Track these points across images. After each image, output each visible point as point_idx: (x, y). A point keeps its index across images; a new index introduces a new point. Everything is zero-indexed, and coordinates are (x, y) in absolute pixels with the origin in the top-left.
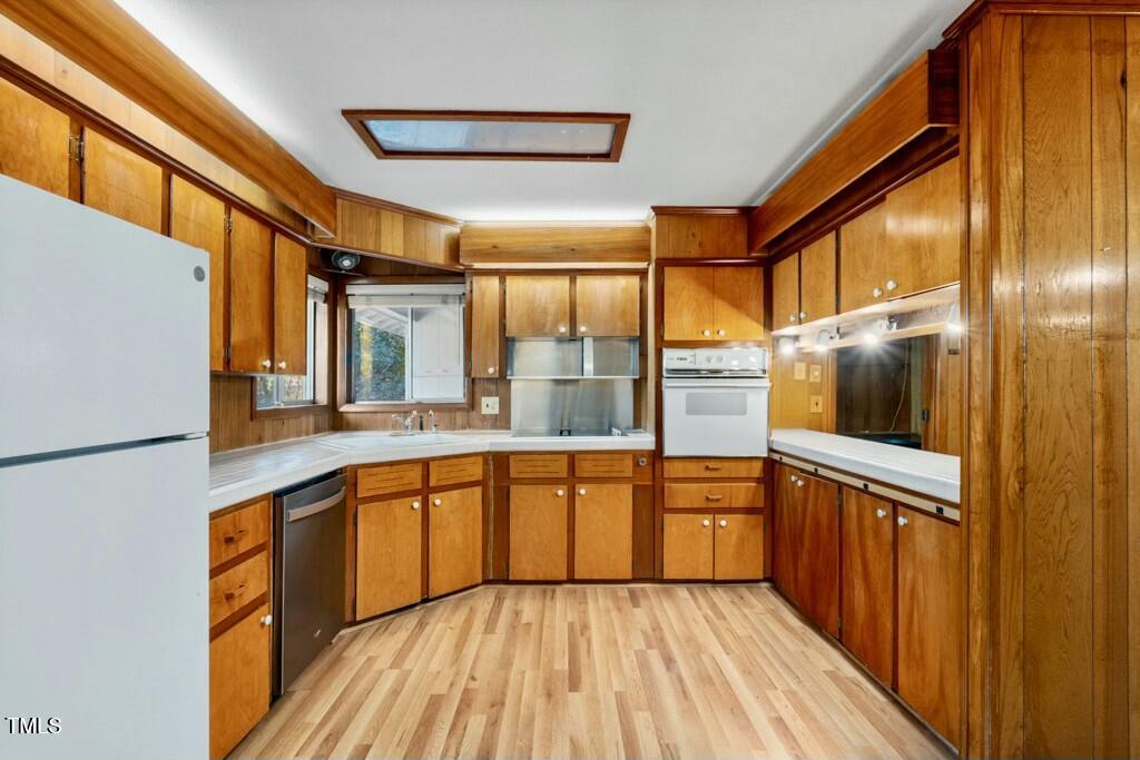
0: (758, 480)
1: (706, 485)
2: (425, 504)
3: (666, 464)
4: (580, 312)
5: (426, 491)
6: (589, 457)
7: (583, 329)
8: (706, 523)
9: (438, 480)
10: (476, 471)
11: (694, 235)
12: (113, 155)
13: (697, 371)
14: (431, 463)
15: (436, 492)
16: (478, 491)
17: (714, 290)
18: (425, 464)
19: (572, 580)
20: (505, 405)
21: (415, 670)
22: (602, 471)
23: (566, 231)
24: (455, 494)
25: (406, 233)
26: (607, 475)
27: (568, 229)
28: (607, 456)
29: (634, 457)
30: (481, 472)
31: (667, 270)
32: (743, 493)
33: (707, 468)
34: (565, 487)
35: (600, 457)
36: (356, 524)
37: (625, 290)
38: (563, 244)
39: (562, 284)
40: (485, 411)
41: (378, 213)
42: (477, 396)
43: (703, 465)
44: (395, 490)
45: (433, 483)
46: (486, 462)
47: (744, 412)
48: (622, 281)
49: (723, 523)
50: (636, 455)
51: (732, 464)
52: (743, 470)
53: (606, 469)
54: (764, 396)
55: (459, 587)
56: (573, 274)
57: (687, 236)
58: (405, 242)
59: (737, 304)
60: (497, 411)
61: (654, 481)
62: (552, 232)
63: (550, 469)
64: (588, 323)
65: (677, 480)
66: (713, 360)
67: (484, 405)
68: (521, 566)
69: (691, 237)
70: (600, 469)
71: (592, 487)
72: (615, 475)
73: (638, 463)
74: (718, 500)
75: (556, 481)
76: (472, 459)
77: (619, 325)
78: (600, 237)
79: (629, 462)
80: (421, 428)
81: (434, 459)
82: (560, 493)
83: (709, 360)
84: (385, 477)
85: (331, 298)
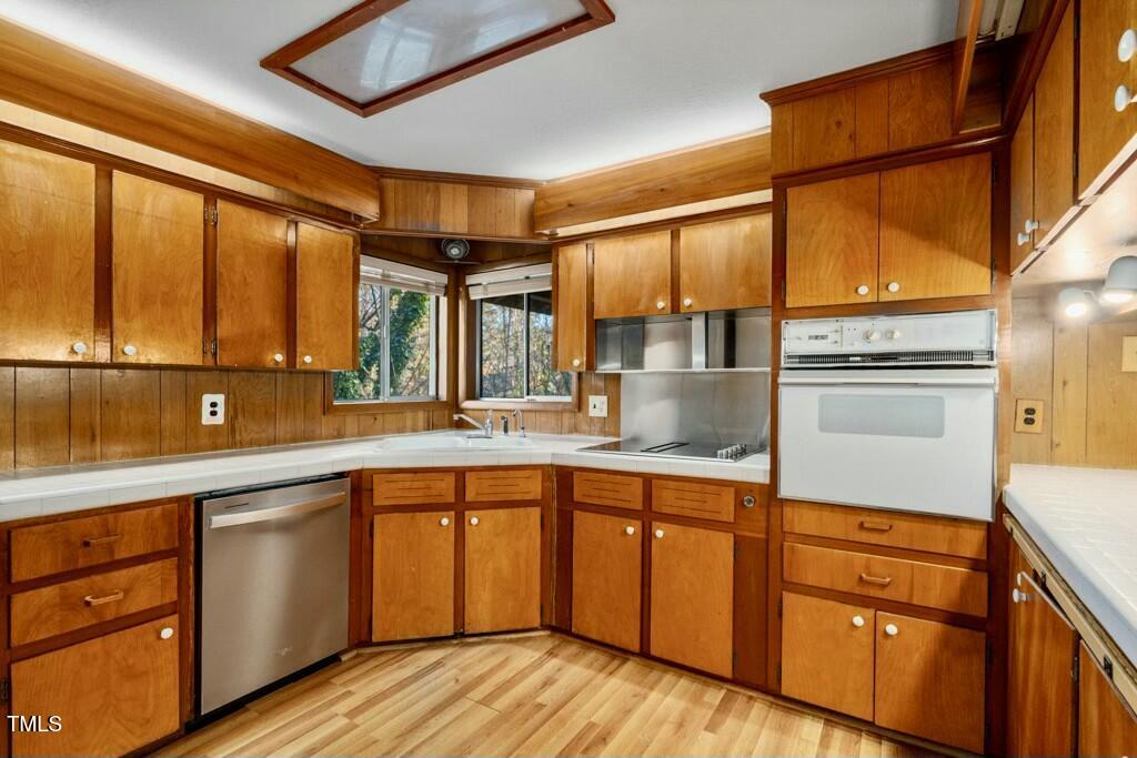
0: (975, 565)
1: (860, 557)
2: (460, 523)
3: (788, 510)
4: (684, 277)
5: (460, 507)
6: (672, 484)
7: (687, 302)
8: (858, 621)
9: (477, 494)
10: (535, 488)
11: (839, 124)
12: (16, 157)
13: (846, 357)
14: (467, 475)
15: (475, 509)
16: (535, 512)
17: (880, 215)
18: (460, 474)
19: (645, 654)
20: (614, 406)
21: (362, 727)
22: (688, 507)
23: (652, 166)
24: (502, 514)
25: (471, 205)
26: (695, 514)
27: (654, 162)
28: (696, 487)
29: (737, 493)
30: (540, 489)
31: (792, 193)
32: (941, 584)
33: (861, 526)
34: (639, 523)
35: (687, 486)
36: (372, 535)
37: (749, 239)
38: (650, 185)
39: (662, 241)
40: (593, 413)
41: (437, 189)
42: (584, 393)
43: (855, 519)
44: (419, 501)
45: (470, 496)
46: (546, 478)
47: (939, 433)
48: (744, 226)
49: (892, 629)
50: (740, 489)
51: (917, 526)
52: (939, 539)
53: (696, 505)
54: (986, 402)
55: (505, 628)
56: (675, 225)
57: (828, 128)
58: (469, 216)
59: (932, 231)
60: (604, 414)
61: (768, 533)
62: (635, 170)
63: (620, 496)
64: (695, 293)
65: (807, 539)
66: (875, 336)
67: (591, 406)
68: (587, 618)
69: (834, 127)
70: (686, 504)
71: (675, 529)
72: (707, 516)
73: (742, 502)
74: (883, 586)
75: (626, 513)
76: (526, 473)
77: (742, 291)
78: (699, 164)
79: (729, 498)
80: (506, 430)
81: (472, 469)
82: (630, 530)
83: (867, 337)
84: (408, 484)
85: (451, 290)
